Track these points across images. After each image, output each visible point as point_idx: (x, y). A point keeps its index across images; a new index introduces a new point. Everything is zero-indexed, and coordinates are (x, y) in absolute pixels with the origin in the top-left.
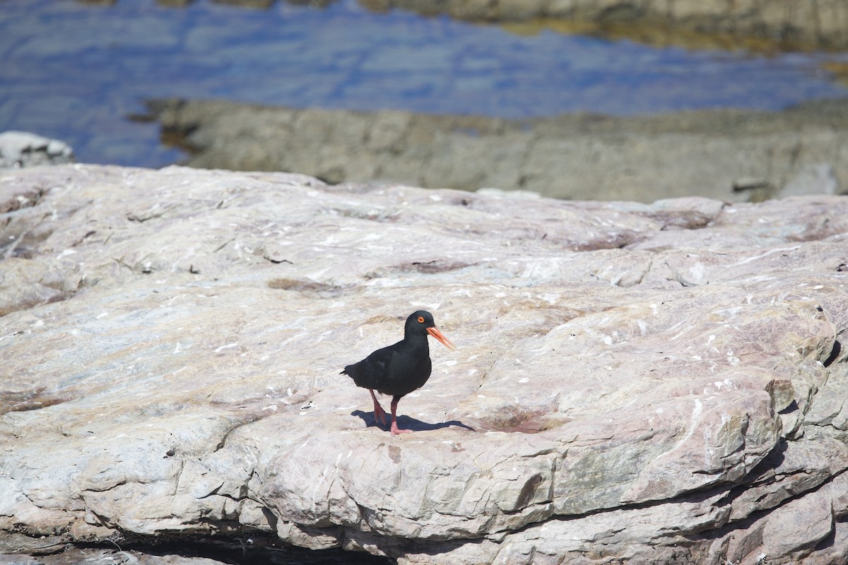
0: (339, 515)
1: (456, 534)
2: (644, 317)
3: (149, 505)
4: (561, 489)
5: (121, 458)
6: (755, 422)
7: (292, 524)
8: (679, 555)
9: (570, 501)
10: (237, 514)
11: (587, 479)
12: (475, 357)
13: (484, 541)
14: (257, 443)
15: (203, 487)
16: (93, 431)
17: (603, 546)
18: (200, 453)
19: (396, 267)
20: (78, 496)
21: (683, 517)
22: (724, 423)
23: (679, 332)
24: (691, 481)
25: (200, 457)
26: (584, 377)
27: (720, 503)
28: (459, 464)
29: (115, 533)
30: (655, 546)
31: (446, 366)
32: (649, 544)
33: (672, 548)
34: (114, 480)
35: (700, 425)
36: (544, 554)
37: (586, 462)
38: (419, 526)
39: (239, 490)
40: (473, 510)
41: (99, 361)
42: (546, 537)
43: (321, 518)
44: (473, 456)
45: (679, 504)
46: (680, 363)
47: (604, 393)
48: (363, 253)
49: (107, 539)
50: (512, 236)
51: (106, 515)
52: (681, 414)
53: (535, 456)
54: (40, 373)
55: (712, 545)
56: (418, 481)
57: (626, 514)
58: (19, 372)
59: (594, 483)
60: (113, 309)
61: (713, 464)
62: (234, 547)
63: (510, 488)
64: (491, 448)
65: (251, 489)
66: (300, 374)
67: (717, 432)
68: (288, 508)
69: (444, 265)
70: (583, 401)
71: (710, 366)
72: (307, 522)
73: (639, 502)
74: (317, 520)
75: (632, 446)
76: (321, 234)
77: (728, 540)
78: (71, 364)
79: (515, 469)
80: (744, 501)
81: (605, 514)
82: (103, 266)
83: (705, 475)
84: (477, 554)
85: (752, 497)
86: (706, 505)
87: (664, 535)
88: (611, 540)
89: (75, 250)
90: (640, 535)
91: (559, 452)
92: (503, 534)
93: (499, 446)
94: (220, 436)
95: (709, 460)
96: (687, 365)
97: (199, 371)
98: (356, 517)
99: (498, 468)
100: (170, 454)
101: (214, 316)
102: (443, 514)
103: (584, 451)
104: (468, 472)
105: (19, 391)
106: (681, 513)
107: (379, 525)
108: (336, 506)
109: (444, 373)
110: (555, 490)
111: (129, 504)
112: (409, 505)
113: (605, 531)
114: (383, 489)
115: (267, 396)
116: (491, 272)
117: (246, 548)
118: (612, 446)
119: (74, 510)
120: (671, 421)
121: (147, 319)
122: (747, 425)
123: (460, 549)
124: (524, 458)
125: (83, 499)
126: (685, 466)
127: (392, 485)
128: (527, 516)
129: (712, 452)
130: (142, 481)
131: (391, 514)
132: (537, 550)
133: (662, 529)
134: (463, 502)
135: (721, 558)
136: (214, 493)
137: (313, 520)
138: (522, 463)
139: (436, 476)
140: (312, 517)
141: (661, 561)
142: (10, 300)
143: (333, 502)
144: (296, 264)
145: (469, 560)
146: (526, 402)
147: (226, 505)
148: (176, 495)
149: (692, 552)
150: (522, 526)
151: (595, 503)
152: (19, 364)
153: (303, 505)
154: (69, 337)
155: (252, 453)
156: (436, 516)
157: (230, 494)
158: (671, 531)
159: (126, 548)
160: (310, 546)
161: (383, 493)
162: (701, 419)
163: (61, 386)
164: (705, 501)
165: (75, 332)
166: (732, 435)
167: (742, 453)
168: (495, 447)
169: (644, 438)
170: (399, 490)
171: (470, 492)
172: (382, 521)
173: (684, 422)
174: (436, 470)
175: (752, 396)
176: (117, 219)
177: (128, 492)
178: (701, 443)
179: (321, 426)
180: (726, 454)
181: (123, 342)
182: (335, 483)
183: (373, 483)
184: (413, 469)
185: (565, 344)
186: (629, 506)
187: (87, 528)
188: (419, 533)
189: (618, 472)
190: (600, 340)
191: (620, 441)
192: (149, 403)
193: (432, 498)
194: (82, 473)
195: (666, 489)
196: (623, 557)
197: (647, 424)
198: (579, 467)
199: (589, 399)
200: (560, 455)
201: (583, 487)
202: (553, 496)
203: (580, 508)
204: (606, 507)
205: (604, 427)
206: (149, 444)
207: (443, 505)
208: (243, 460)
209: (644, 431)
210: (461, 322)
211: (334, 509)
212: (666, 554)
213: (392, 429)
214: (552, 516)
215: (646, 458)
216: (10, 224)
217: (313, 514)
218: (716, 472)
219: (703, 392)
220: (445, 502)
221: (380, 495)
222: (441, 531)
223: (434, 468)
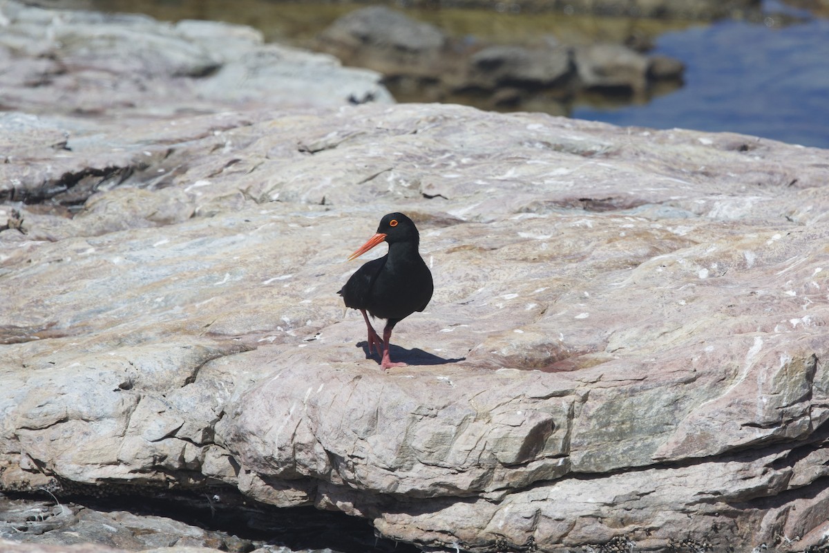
0: (306, 463)
1: (442, 490)
2: (755, 248)
3: (90, 447)
4: (578, 441)
5: (65, 390)
6: (824, 365)
7: (255, 474)
8: (721, 527)
9: (589, 456)
10: (199, 463)
11: (611, 429)
12: (542, 289)
13: (479, 501)
14: (234, 378)
15: (157, 427)
16: (54, 361)
17: (626, 512)
18: (164, 388)
19: (555, 202)
20: (13, 435)
21: (727, 479)
22: (782, 365)
23: (790, 265)
24: (738, 435)
25: (164, 393)
26: (652, 313)
27: (777, 464)
28: (450, 404)
29: (51, 482)
30: (691, 514)
31: (503, 300)
32: (683, 511)
33: (713, 518)
34: (53, 416)
35: (755, 367)
36: (550, 518)
37: (610, 407)
38: (396, 478)
39: (201, 433)
40: (463, 461)
41: (128, 293)
42: (555, 499)
43: (286, 467)
44: (469, 396)
45: (724, 463)
46: (769, 299)
47: (664, 330)
48: (535, 188)
49: (43, 488)
50: (751, 181)
51: (42, 458)
52: (734, 353)
53: (547, 397)
54: (57, 306)
55: (765, 517)
56: (397, 423)
57: (657, 474)
58: (33, 304)
59: (621, 435)
60: (177, 237)
61: (766, 415)
62: (201, 505)
63: (511, 435)
64: (495, 386)
65: (217, 432)
66: (328, 305)
67: (773, 376)
68: (249, 454)
69: (621, 203)
70: (638, 340)
71: (804, 304)
72: (270, 472)
73: (674, 459)
74: (282, 469)
75: (669, 391)
76: (500, 167)
77: (787, 511)
78: (97, 296)
79: (519, 413)
80: (809, 463)
81: (633, 473)
82: (225, 197)
83: (757, 429)
84: (468, 515)
85: (819, 458)
86: (758, 465)
87: (702, 501)
88: (636, 504)
89: (210, 181)
90: (672, 500)
91: (578, 395)
92: (502, 493)
93: (505, 384)
94: (191, 368)
95: (761, 411)
96: (776, 301)
97: (227, 303)
98: (324, 466)
99: (499, 410)
100: (126, 387)
101: (283, 245)
102: (427, 464)
103: (609, 393)
104: (461, 413)
105: (27, 325)
106: (725, 475)
107: (350, 475)
108: (303, 453)
109: (498, 308)
110: (572, 441)
111: (66, 445)
112: (384, 451)
113: (627, 493)
114: (355, 432)
115: (279, 328)
116: (667, 211)
117: (215, 508)
118: (643, 389)
119: (9, 453)
120: (719, 362)
121: (209, 248)
122: (814, 369)
123: (448, 509)
124: (533, 400)
125: (18, 439)
126: (732, 417)
127: (366, 426)
128: (533, 472)
129: (765, 400)
130: (86, 418)
131: (363, 462)
132: (542, 513)
133: (700, 493)
134: (453, 451)
135: (775, 533)
136: (172, 435)
137: (277, 469)
138: (530, 406)
139: (420, 417)
140: (276, 466)
141: (698, 532)
142: (84, 229)
143: (299, 446)
144: (451, 199)
145: (457, 523)
146: (573, 340)
147: (186, 451)
148: (126, 437)
149: (739, 524)
150: (526, 484)
151: (621, 459)
152: (35, 293)
153: (264, 450)
154: (107, 266)
155: (226, 390)
156: (418, 467)
157: (190, 437)
158: (711, 496)
159: (64, 501)
160: (275, 502)
161: (355, 436)
162: (757, 360)
163: (75, 321)
164: (757, 461)
165: (117, 260)
166: (793, 380)
167: (807, 404)
168: (500, 385)
169: (684, 380)
170: (375, 434)
171: (462, 438)
172: (353, 471)
173: (736, 363)
174: (420, 410)
175: (824, 334)
176: (285, 149)
177: (66, 431)
178: (754, 389)
179: (307, 357)
180: (784, 404)
181: (166, 272)
182: (301, 423)
183: (343, 423)
184: (392, 407)
185: (649, 276)
186: (662, 464)
187: (21, 475)
188: (396, 487)
189: (651, 421)
190: (694, 274)
191: (654, 384)
192: (130, 331)
193: (413, 444)
194: (18, 407)
195: (707, 445)
196: (650, 526)
197: (690, 362)
198: (602, 413)
199: (645, 338)
200: (578, 398)
201: (606, 438)
202: (569, 449)
203: (603, 465)
204: (634, 464)
205: (636, 365)
206: (101, 374)
207: (427, 453)
208: (213, 398)
209: (684, 373)
210: (558, 254)
211: (300, 456)
212: (705, 524)
213: (383, 362)
214: (566, 473)
215: (686, 405)
216: (170, 157)
217: (276, 462)
218: (770, 425)
219: (773, 329)
220: (429, 450)
221: (351, 439)
222: (423, 485)
223: (417, 407)
